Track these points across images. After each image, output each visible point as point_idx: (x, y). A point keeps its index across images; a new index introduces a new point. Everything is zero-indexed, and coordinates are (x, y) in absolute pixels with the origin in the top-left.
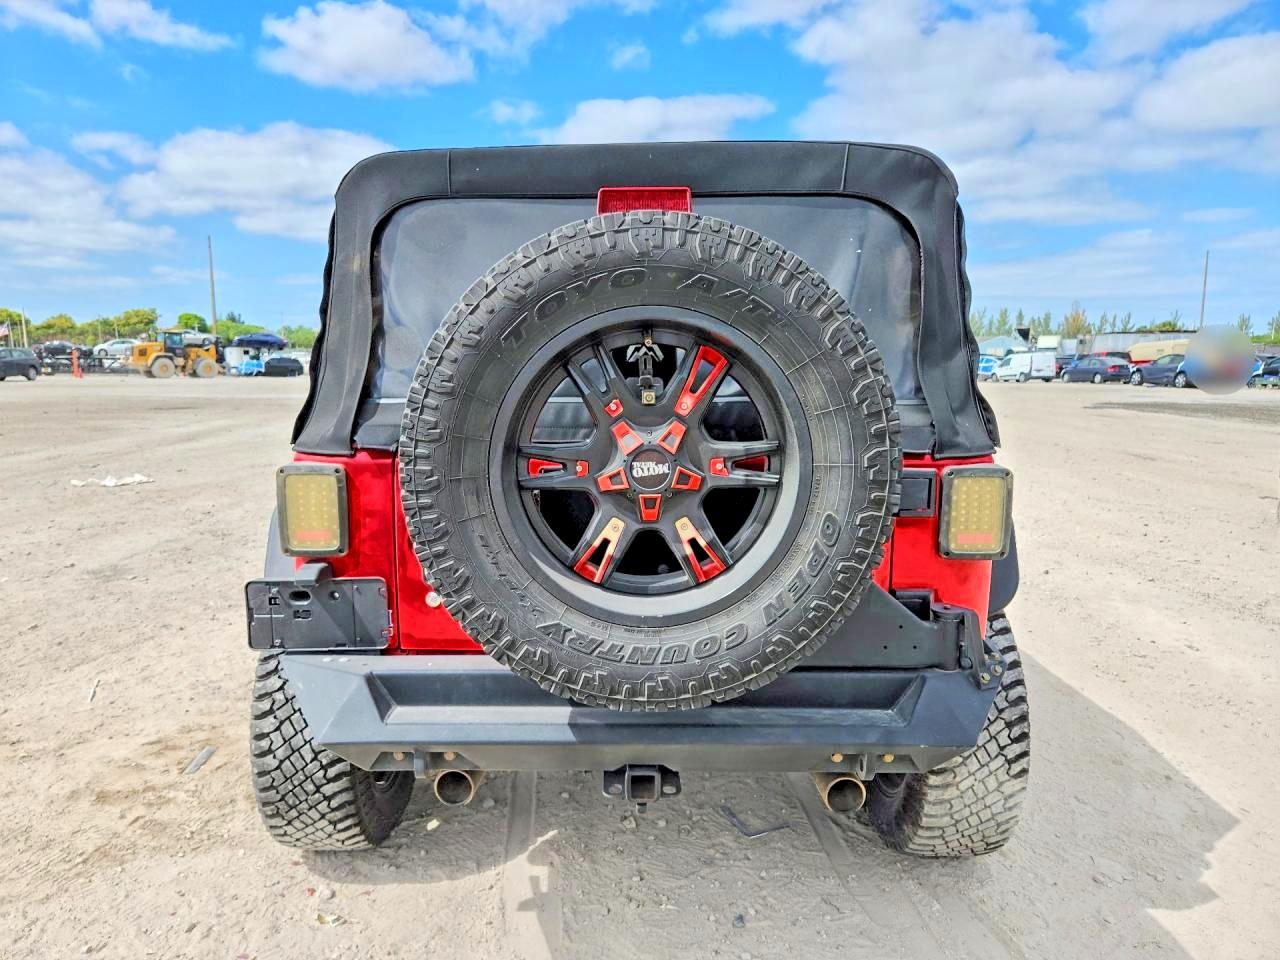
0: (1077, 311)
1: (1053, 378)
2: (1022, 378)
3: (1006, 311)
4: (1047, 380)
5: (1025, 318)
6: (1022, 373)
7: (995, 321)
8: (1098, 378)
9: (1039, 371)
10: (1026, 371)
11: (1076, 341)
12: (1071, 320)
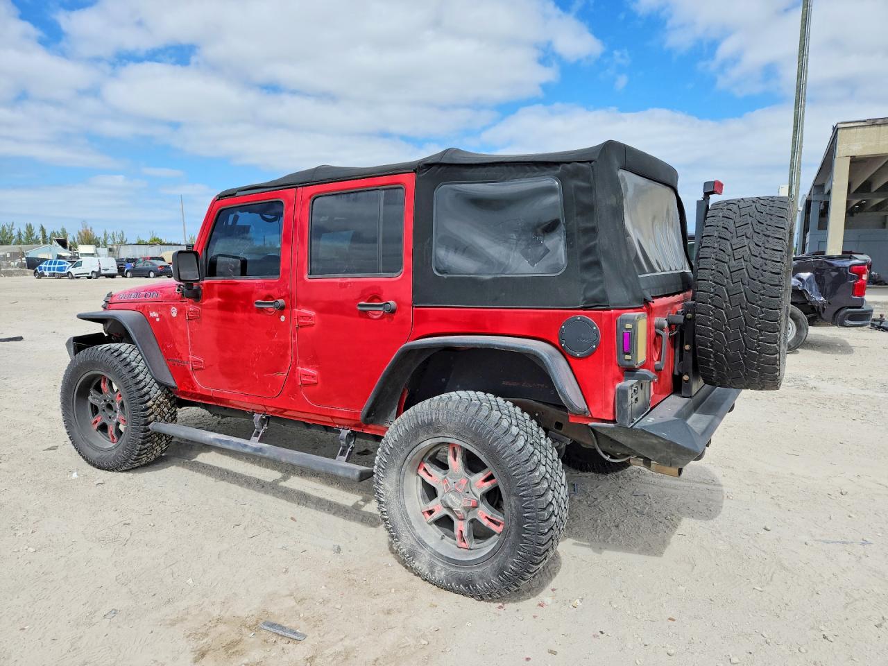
0: (86, 227)
1: (116, 275)
2: (94, 275)
3: (30, 225)
4: (112, 276)
5: (46, 231)
6: (93, 272)
7: (22, 232)
8: (152, 274)
9: (106, 270)
10: (97, 270)
11: (106, 249)
12: (83, 234)
